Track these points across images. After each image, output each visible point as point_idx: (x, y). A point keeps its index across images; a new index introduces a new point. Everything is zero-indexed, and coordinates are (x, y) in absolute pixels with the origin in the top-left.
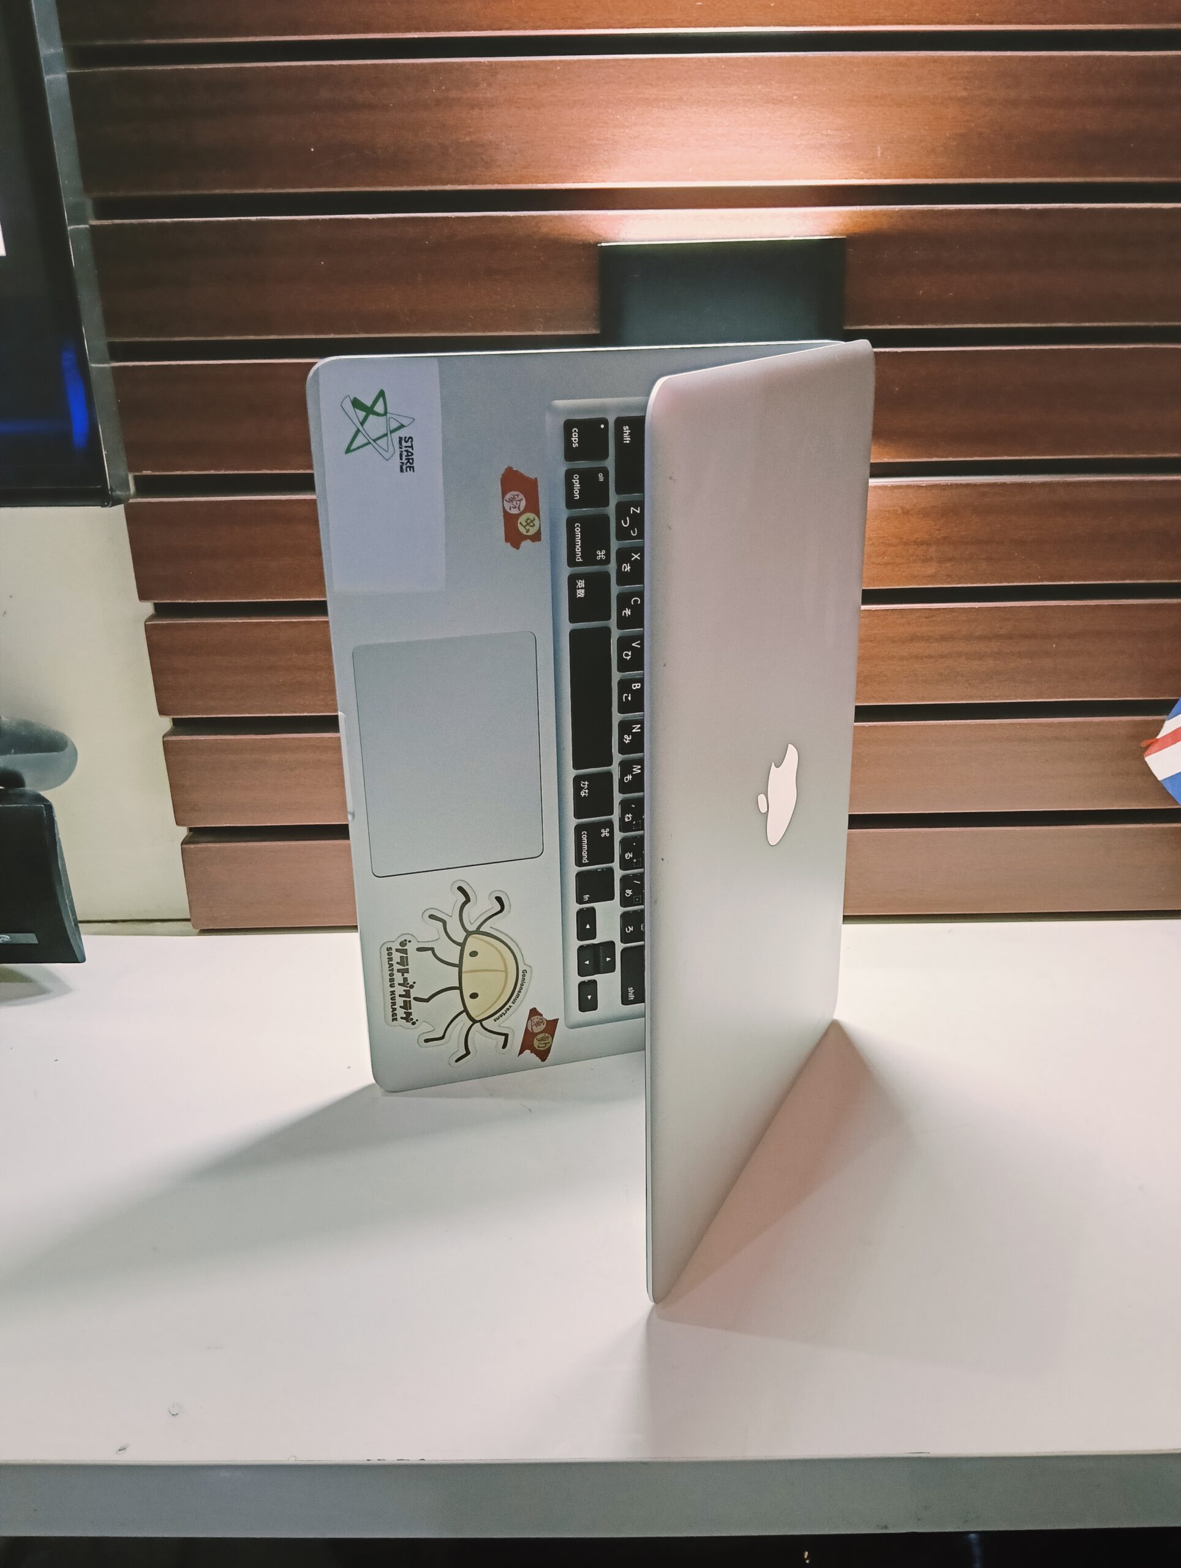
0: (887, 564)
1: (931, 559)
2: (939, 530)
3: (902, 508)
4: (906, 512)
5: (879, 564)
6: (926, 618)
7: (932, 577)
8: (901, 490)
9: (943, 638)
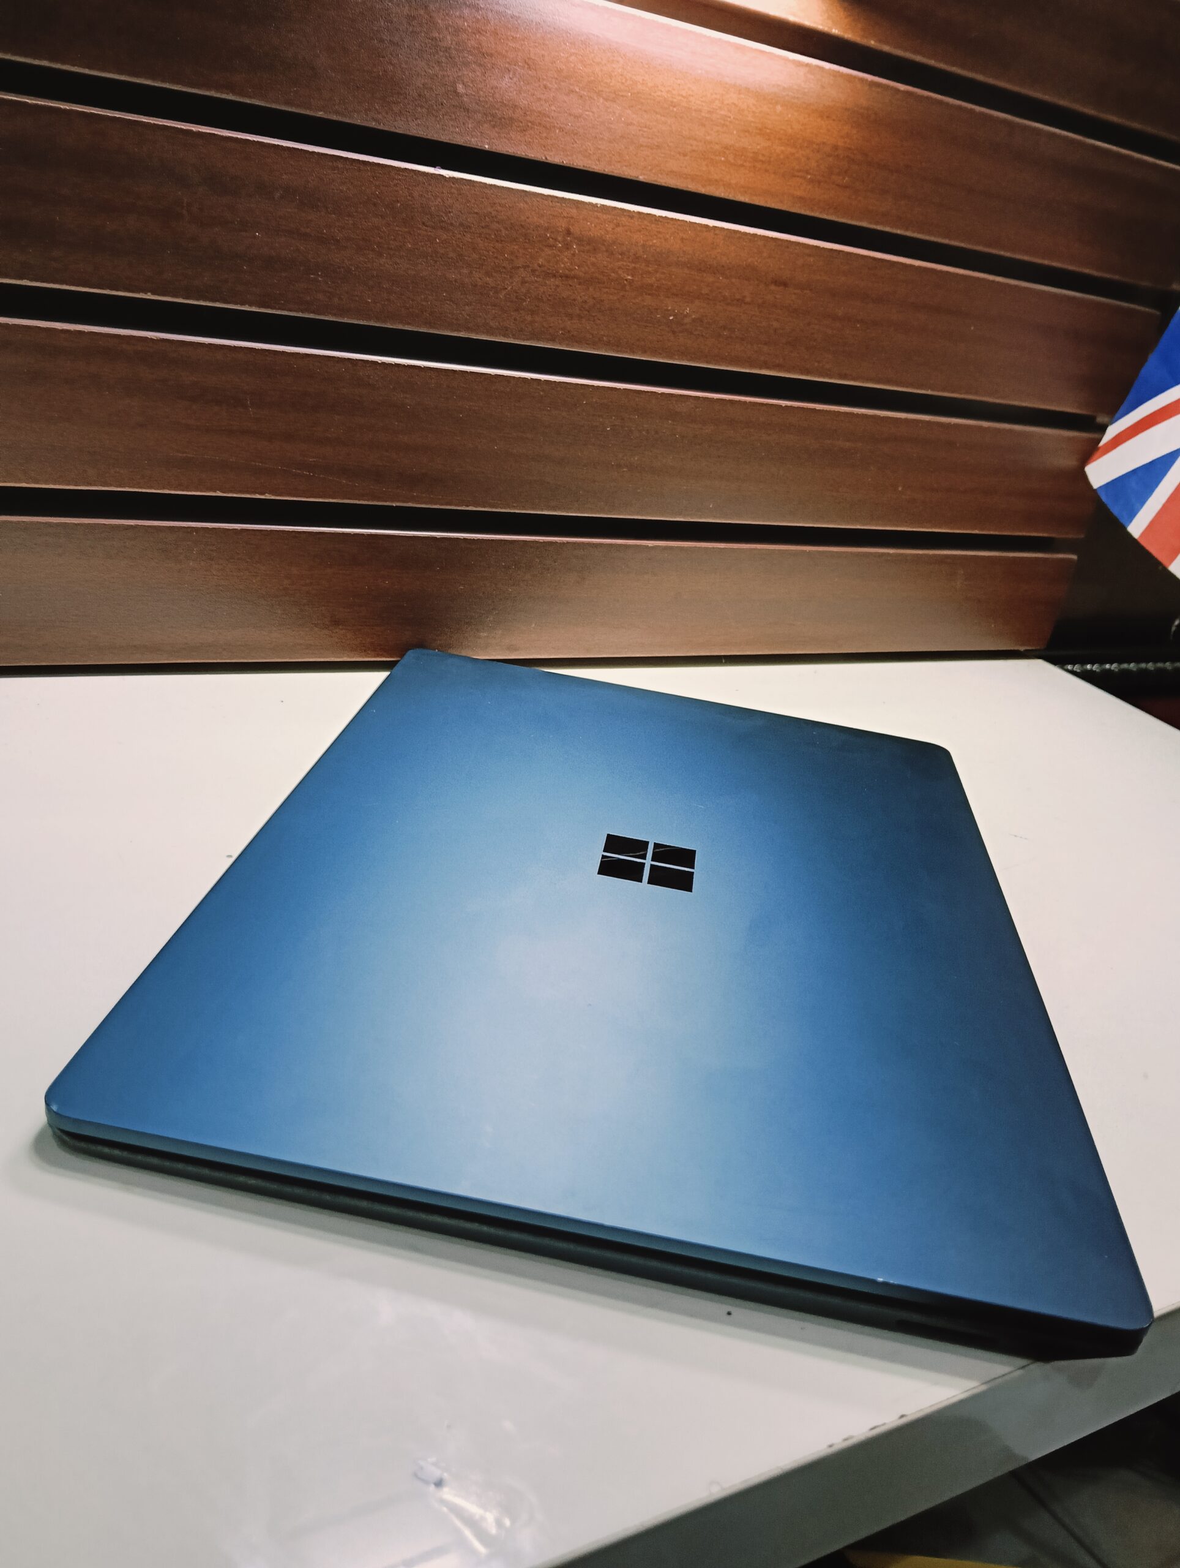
0: (846, 187)
1: (889, 191)
2: (903, 154)
3: (876, 114)
5: (838, 185)
8: (879, 90)
9: (878, 300)
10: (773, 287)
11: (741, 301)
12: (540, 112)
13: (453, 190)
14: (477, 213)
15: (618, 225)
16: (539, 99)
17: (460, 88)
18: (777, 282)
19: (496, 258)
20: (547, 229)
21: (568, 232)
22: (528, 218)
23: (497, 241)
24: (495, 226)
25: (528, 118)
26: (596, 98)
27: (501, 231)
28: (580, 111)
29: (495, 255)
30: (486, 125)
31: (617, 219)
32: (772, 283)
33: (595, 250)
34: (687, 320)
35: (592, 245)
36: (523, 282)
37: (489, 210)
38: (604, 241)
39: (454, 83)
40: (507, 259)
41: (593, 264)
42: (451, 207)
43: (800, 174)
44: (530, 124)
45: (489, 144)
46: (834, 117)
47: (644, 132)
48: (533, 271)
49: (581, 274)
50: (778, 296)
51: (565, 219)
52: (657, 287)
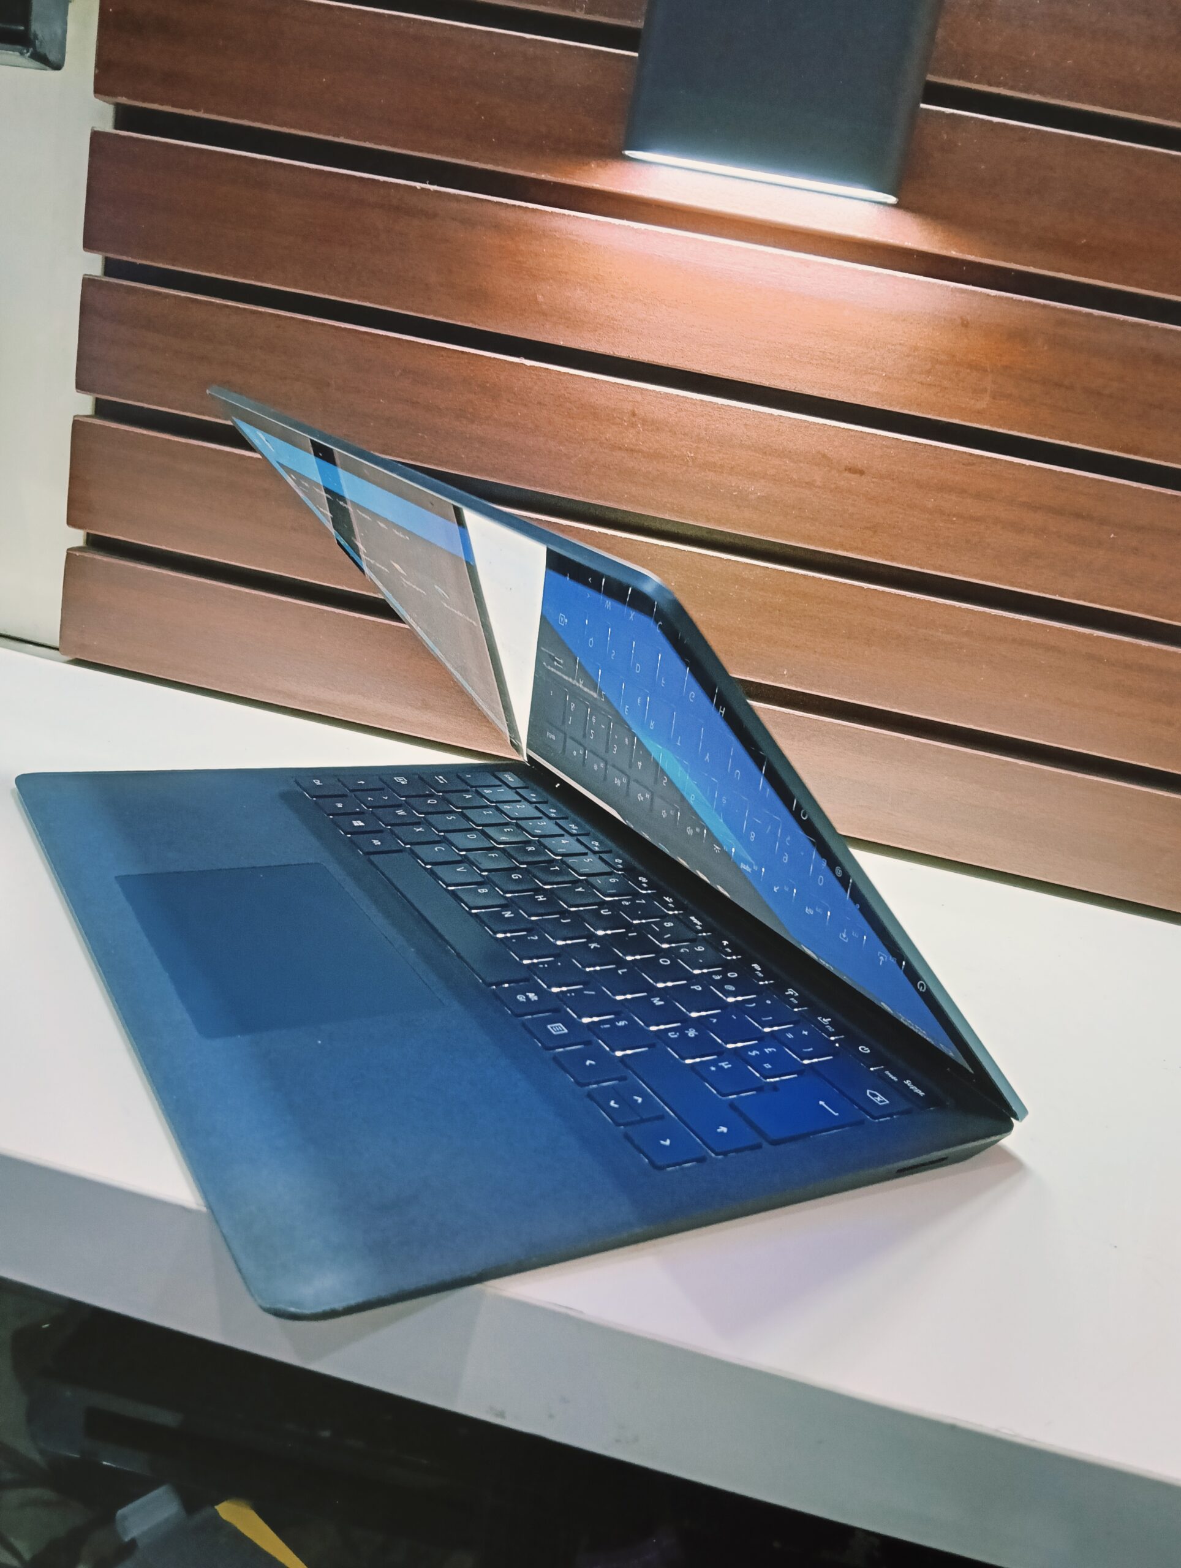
0: (930, 385)
1: (985, 390)
2: (1000, 355)
3: (961, 318)
4: (965, 324)
5: (922, 383)
6: (963, 464)
7: (980, 414)
9: (978, 496)
10: (847, 474)
11: (810, 485)
12: (608, 316)
13: (532, 376)
14: (552, 394)
15: (681, 410)
16: (607, 306)
17: (540, 298)
18: (851, 470)
19: (569, 430)
20: (614, 409)
21: (634, 414)
22: (597, 400)
23: (570, 417)
24: (568, 405)
25: (597, 321)
26: (658, 305)
27: (573, 409)
28: (644, 316)
29: (568, 429)
30: (561, 326)
31: (679, 405)
32: (846, 470)
33: (658, 429)
34: (752, 497)
35: (656, 426)
36: (592, 452)
37: (563, 392)
38: (668, 423)
39: (535, 294)
40: (577, 432)
41: (657, 441)
42: (531, 388)
43: (875, 371)
44: (598, 326)
45: (563, 341)
46: (912, 320)
47: (706, 333)
48: (601, 444)
49: (645, 449)
50: (853, 483)
51: (631, 403)
52: (721, 465)
